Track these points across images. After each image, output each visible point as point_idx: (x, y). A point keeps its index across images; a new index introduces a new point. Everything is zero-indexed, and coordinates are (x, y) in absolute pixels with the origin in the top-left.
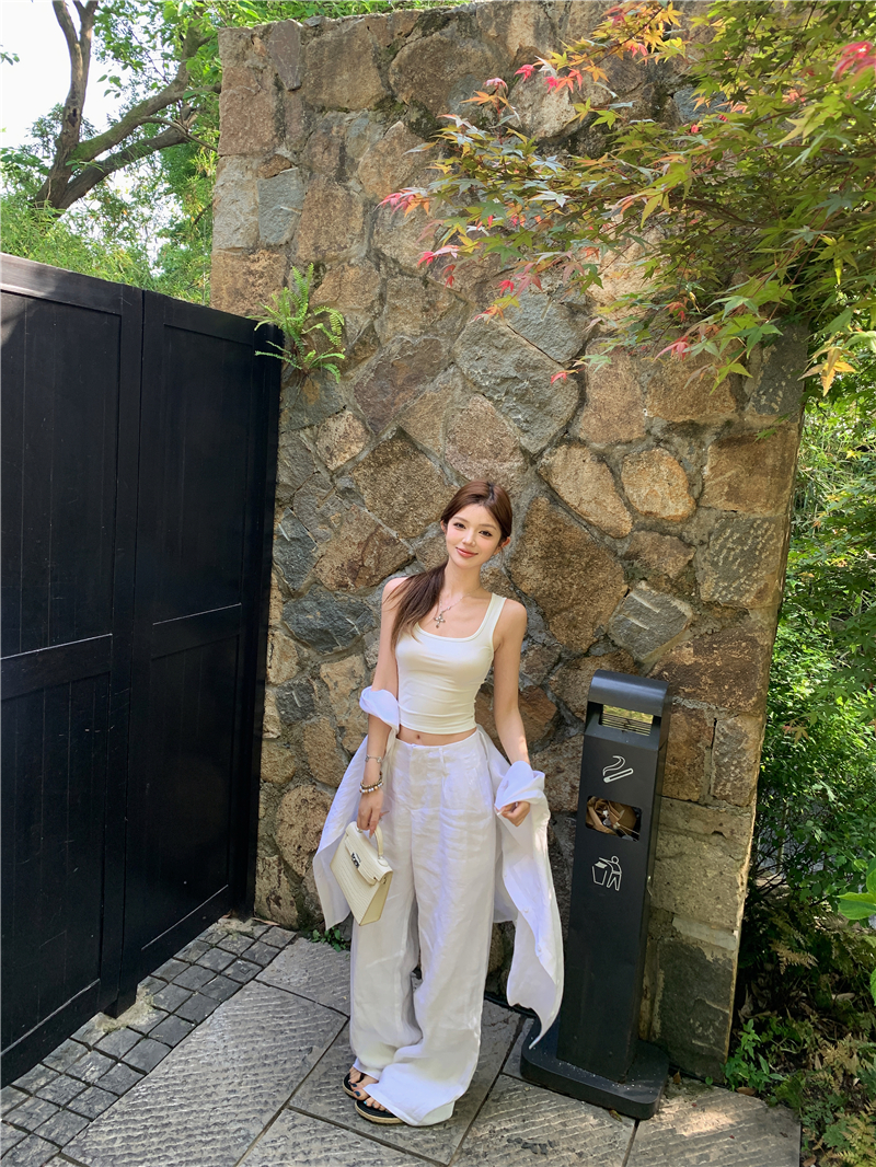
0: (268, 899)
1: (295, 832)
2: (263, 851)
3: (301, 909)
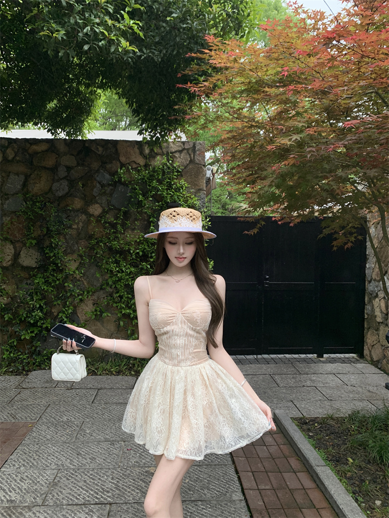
0: (366, 355)
1: (370, 341)
2: (365, 344)
3: (371, 358)
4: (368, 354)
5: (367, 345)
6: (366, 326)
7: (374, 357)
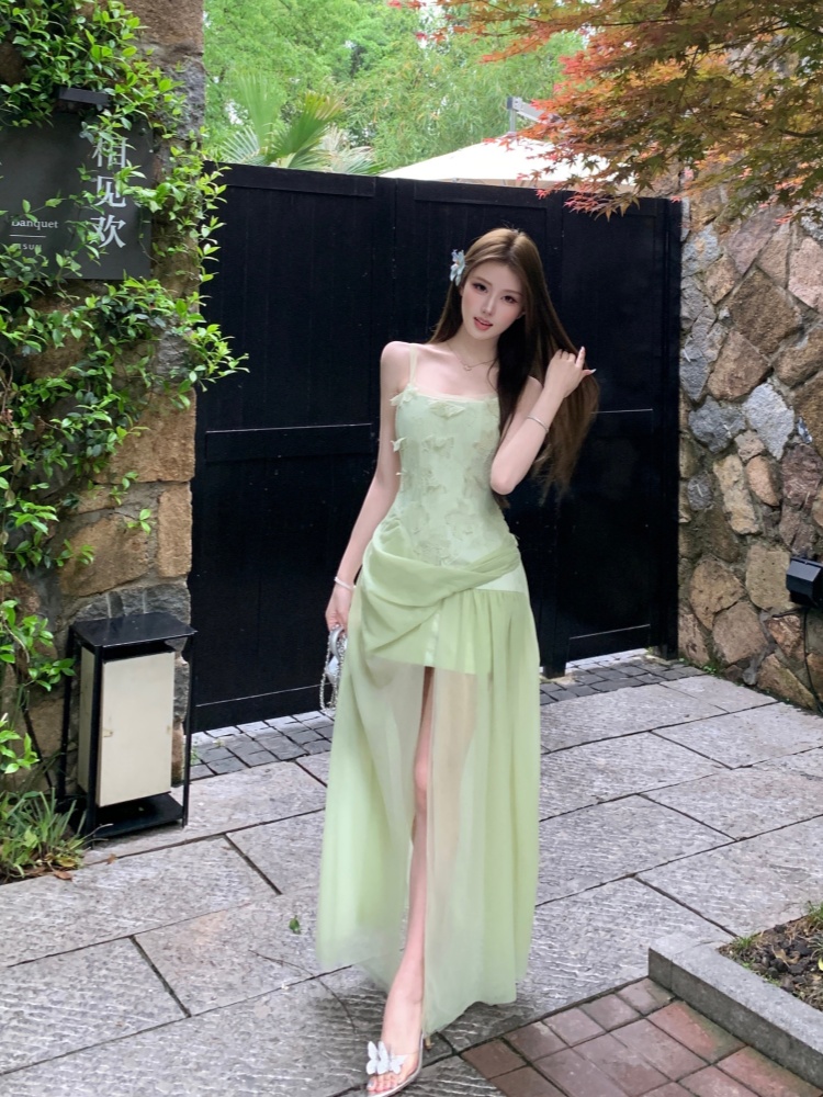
0: (687, 646)
1: (704, 596)
2: (683, 610)
4: (699, 640)
5: (692, 610)
6: (683, 549)
7: (725, 651)
